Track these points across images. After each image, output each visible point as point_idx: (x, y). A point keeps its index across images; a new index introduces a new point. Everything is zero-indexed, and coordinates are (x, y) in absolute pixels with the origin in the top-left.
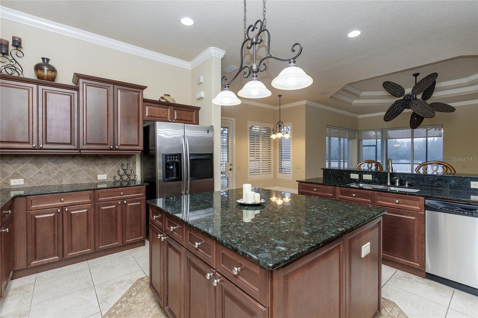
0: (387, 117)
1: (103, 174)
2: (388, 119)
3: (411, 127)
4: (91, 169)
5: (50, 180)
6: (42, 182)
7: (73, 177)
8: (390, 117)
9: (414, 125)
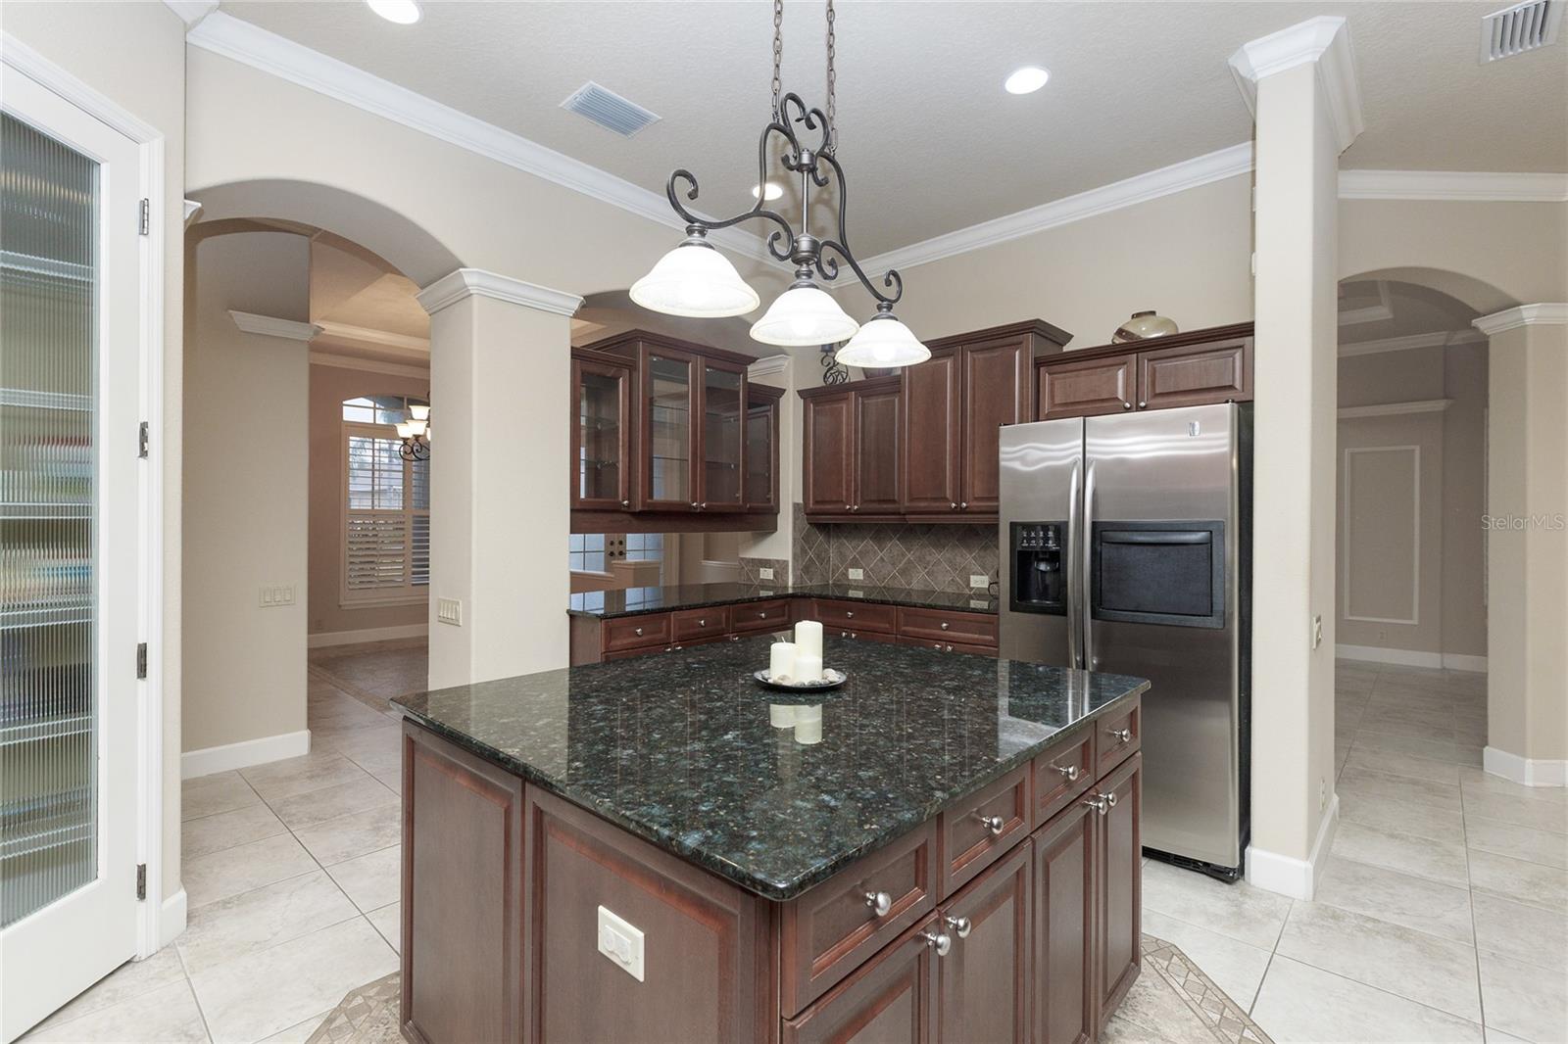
1: (982, 575)
4: (958, 559)
5: (894, 577)
6: (885, 578)
7: (927, 573)
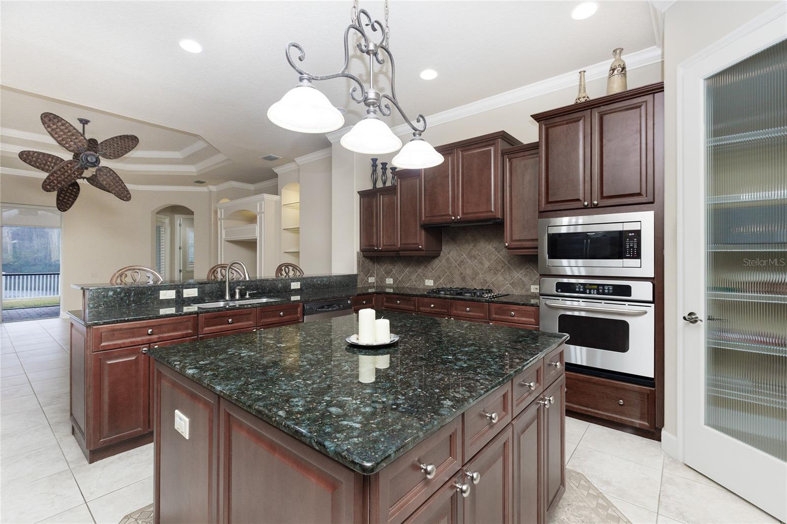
0: (50, 182)
2: (50, 186)
3: (58, 207)
8: (54, 183)
9: (63, 205)
